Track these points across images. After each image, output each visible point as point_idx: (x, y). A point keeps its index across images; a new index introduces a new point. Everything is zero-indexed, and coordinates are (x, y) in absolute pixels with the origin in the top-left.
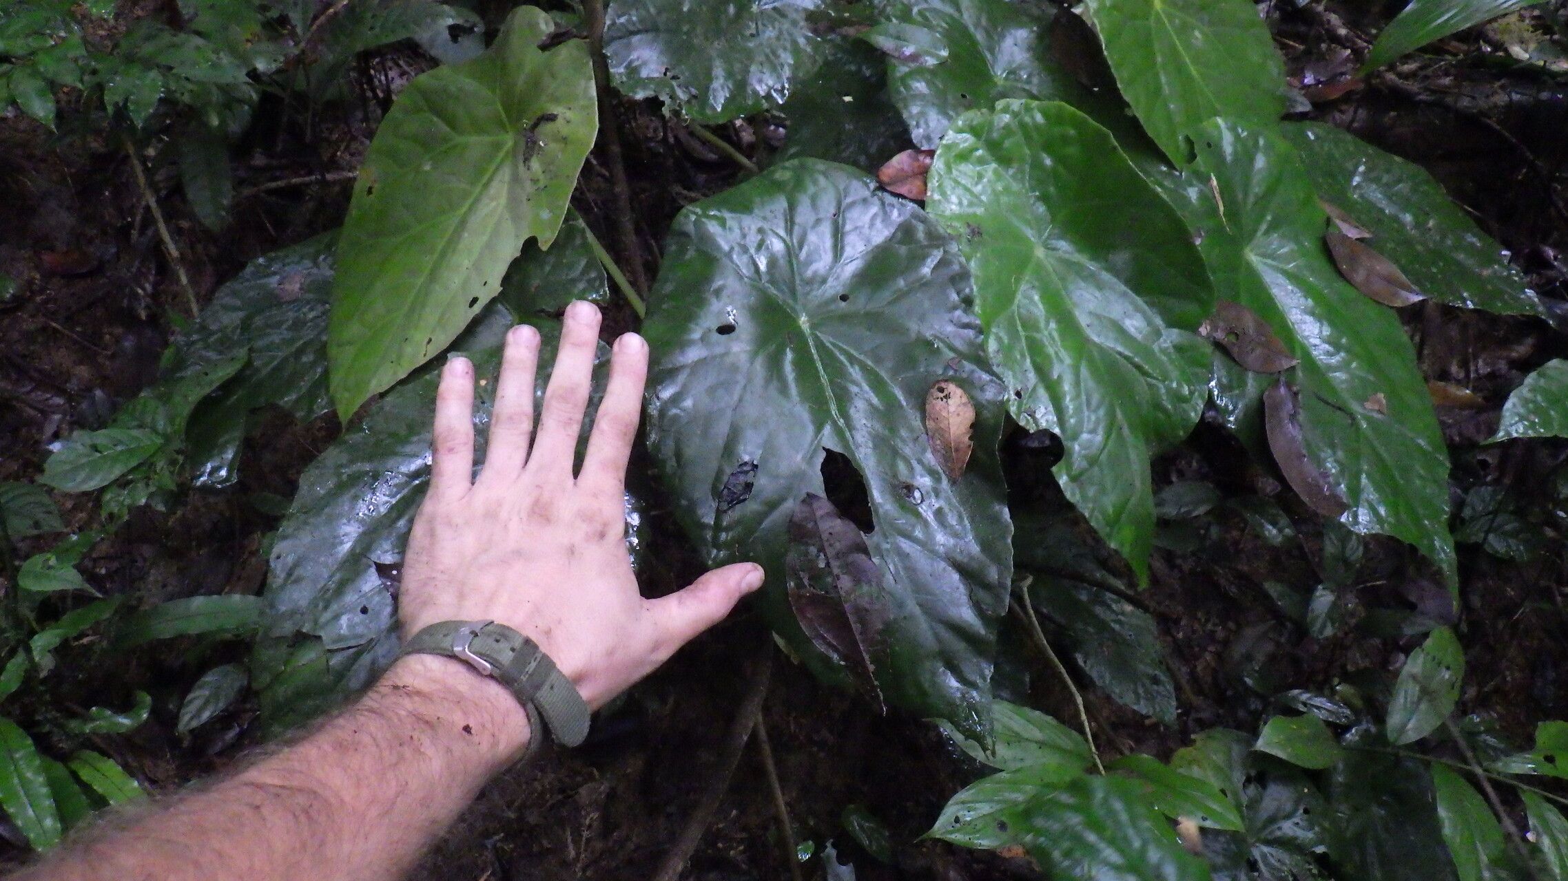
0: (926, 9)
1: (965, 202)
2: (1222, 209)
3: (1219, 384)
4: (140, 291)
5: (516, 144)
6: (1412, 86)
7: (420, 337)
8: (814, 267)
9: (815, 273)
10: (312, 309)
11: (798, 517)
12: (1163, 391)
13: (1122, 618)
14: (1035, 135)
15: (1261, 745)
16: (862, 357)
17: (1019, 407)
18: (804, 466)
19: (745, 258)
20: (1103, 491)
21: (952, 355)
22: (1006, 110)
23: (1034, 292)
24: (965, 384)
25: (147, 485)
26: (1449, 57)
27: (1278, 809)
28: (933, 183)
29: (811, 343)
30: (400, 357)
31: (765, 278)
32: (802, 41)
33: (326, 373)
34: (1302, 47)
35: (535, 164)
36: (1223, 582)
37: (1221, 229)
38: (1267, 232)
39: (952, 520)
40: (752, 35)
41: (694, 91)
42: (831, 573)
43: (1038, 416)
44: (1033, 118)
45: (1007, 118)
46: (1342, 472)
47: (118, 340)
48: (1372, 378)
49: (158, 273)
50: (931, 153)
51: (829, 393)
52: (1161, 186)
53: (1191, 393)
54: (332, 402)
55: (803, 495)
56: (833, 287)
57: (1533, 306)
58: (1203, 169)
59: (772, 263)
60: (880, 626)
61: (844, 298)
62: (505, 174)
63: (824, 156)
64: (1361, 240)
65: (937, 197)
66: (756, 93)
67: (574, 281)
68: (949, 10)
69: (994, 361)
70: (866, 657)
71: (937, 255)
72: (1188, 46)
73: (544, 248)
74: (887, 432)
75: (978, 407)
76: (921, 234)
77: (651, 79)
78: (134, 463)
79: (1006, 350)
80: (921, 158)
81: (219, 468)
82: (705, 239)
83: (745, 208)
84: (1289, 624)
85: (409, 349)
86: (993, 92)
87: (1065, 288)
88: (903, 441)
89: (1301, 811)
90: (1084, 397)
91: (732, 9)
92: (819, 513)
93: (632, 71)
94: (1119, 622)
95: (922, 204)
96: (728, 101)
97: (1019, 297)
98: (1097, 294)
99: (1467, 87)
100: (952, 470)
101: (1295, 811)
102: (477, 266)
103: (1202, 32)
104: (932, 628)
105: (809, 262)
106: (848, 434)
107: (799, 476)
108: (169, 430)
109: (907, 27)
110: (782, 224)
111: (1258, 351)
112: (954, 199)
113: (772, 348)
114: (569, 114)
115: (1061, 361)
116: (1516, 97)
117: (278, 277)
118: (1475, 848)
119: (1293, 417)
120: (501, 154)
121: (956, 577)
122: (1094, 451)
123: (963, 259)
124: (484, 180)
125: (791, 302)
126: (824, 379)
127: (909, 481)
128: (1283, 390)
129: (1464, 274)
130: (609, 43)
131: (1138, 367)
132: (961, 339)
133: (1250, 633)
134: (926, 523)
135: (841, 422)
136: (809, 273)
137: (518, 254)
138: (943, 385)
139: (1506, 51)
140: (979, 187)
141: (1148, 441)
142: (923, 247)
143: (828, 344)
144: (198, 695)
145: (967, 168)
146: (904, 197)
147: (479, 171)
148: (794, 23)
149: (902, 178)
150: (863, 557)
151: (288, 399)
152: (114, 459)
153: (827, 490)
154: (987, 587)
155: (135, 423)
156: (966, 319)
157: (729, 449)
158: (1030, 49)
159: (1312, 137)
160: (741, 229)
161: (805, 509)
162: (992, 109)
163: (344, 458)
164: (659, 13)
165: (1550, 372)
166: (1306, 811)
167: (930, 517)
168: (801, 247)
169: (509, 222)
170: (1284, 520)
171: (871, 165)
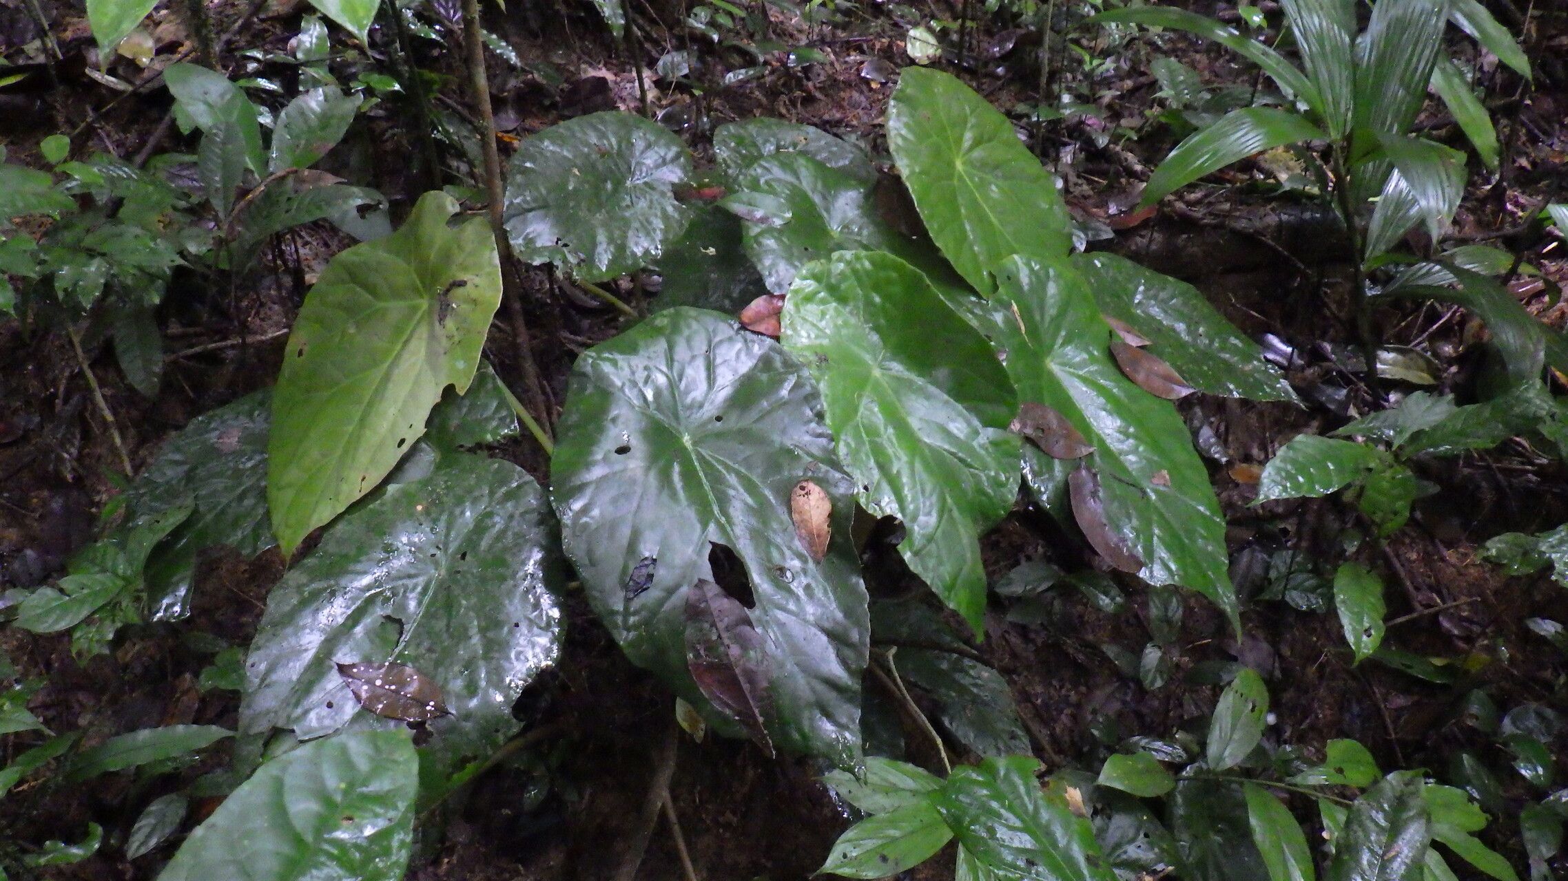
0: (773, 180)
1: (813, 336)
2: (1023, 328)
3: (1032, 470)
4: (66, 455)
5: (431, 306)
6: (1198, 212)
7: (354, 476)
8: (693, 395)
9: (694, 399)
10: (250, 459)
11: (693, 598)
12: (984, 478)
13: (980, 682)
14: (865, 278)
15: (1103, 780)
16: (736, 466)
17: (867, 498)
18: (695, 557)
19: (635, 391)
20: (940, 563)
21: (810, 459)
22: (840, 260)
23: (873, 405)
24: (821, 482)
25: (113, 621)
26: (1228, 185)
27: (1122, 837)
28: (785, 321)
29: (694, 457)
30: (337, 494)
31: (652, 407)
32: (670, 209)
33: (268, 515)
34: (1105, 182)
35: (450, 323)
36: (1071, 651)
37: (1023, 345)
38: (1063, 345)
39: (819, 593)
40: (628, 206)
41: (582, 256)
42: (723, 644)
43: (883, 504)
44: (862, 265)
45: (842, 266)
46: (1138, 536)
47: (45, 503)
48: (1156, 458)
49: (82, 439)
50: (783, 297)
51: (711, 496)
52: (972, 313)
53: (1007, 479)
54: (275, 538)
55: (696, 581)
56: (709, 410)
57: (1286, 392)
58: (1005, 297)
59: (658, 394)
60: (765, 684)
61: (719, 419)
62: (423, 331)
63: (695, 304)
64: (1142, 347)
65: (789, 332)
66: (634, 254)
67: (488, 420)
68: (789, 178)
69: (844, 463)
70: (756, 711)
71: (791, 381)
72: (987, 198)
73: (462, 393)
74: (760, 526)
75: (834, 501)
76: (778, 363)
77: (545, 248)
78: (100, 603)
79: (854, 453)
80: (775, 301)
81: (172, 605)
82: (601, 377)
83: (632, 350)
84: (1132, 685)
85: (345, 487)
86: (831, 244)
87: (900, 401)
88: (775, 531)
89: (1142, 835)
90: (919, 487)
91: (609, 186)
92: (710, 595)
93: (529, 241)
94: (976, 685)
95: (777, 339)
96: (612, 263)
97: (861, 409)
98: (926, 403)
99: (1243, 210)
100: (816, 553)
101: (1137, 834)
102: (402, 412)
103: (997, 186)
104: (809, 683)
105: (687, 392)
106: (729, 529)
107: (693, 566)
108: (129, 572)
109: (757, 196)
110: (664, 362)
111: (1062, 442)
112: (804, 333)
113: (662, 463)
114: (477, 280)
115: (899, 459)
116: (1284, 217)
117: (217, 433)
118: (1283, 852)
119: (1094, 494)
120: (419, 314)
121: (824, 638)
122: (930, 530)
123: (813, 381)
124: (404, 338)
125: (674, 424)
126: (707, 487)
127: (782, 564)
128: (1084, 472)
129: (1230, 369)
130: (508, 220)
131: (961, 460)
132: (817, 446)
133: (1100, 695)
134: (798, 599)
135: (723, 520)
136: (689, 400)
137: (438, 400)
138: (804, 484)
139: (1275, 178)
140: (824, 323)
141: (975, 521)
142: (780, 374)
143: (708, 458)
144: (144, 824)
145: (812, 308)
146: (762, 334)
147: (398, 330)
148: (663, 194)
149: (759, 318)
150: (748, 628)
151: (234, 538)
152: (82, 602)
153: (715, 575)
154: (851, 645)
155: (97, 569)
156: (819, 431)
157: (632, 548)
158: (859, 207)
159: (1099, 265)
160: (630, 366)
161: (698, 592)
162: (829, 259)
163: (304, 579)
164: (549, 192)
165: (1297, 446)
166: (1146, 836)
167: (801, 592)
168: (680, 380)
169: (429, 372)
170: (1115, 591)
171: (733, 308)
